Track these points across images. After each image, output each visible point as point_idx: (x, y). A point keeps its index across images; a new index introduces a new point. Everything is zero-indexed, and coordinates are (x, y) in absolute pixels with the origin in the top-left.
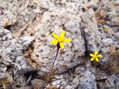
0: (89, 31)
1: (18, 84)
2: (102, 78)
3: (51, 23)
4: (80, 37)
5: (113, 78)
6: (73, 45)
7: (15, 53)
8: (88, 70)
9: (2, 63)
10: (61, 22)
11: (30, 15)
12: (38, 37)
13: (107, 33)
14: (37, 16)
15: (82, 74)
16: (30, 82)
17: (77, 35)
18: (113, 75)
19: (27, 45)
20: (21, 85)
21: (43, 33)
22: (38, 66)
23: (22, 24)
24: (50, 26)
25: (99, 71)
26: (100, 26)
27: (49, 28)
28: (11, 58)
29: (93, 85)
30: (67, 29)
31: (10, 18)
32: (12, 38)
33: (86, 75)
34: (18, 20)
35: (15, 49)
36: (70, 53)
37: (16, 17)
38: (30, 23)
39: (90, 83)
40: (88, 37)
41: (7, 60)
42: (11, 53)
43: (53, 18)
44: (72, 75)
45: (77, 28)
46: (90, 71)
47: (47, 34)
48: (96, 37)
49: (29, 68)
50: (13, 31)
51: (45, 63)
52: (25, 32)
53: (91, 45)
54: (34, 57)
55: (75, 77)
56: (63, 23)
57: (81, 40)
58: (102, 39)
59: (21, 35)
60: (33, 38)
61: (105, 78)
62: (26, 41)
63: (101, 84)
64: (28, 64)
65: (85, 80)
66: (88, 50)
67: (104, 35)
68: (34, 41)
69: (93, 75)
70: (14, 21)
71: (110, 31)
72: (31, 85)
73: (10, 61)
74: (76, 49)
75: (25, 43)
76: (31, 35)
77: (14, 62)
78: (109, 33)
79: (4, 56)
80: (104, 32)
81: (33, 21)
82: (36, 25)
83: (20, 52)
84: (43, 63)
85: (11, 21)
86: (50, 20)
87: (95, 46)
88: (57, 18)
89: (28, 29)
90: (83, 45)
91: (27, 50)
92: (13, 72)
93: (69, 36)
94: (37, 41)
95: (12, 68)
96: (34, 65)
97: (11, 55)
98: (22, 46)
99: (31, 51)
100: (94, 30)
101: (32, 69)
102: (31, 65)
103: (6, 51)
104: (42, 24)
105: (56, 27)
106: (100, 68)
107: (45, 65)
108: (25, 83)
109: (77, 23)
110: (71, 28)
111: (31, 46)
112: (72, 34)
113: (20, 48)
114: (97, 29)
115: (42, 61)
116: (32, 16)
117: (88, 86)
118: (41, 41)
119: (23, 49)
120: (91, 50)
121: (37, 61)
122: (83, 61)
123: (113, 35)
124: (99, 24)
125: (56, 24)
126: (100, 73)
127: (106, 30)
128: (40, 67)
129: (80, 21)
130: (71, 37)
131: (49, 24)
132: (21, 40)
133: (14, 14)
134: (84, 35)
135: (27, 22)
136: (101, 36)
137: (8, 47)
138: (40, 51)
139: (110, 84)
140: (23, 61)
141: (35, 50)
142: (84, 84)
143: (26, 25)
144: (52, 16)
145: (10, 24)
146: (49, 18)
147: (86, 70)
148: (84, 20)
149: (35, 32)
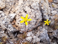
0: (44, 8)
1: (11, 37)
2: (51, 31)
3: (23, 5)
4: (39, 12)
6: (36, 16)
7: (7, 24)
8: (44, 28)
9: (2, 29)
10: (29, 4)
11: (12, 1)
12: (18, 14)
13: (54, 7)
14: (16, 1)
15: (41, 30)
16: (16, 36)
17: (38, 11)
18: (56, 30)
19: (13, 19)
20: (13, 38)
21: (20, 11)
22: (19, 29)
23: (8, 7)
24: (23, 7)
25: (49, 28)
26: (50, 4)
27: (23, 8)
28: (6, 26)
29: (47, 35)
30: (32, 8)
31: (2, 5)
32: (4, 15)
33: (43, 31)
34: (6, 5)
35: (7, 21)
36: (34, 20)
37: (4, 3)
38: (13, 6)
39: (45, 34)
40: (43, 12)
42: (5, 23)
43: (24, 2)
44: (36, 30)
45: (38, 7)
46: (45, 28)
47: (22, 11)
48: (48, 11)
49: (15, 30)
50: (5, 11)
51: (22, 27)
52: (11, 11)
53: (45, 16)
54: (16, 24)
55: (38, 32)
56: (30, 4)
57: (40, 13)
58: (51, 11)
59: (9, 13)
60: (15, 14)
61: (52, 31)
62: (11, 17)
63: (50, 34)
64: (14, 28)
65: (43, 33)
66: (44, 18)
67: (52, 9)
68: (16, 16)
69: (46, 30)
70: (4, 6)
72: (17, 37)
73: (5, 27)
74: (37, 18)
75: (11, 18)
76: (14, 12)
77: (7, 28)
78: (55, 7)
79: (2, 25)
80: (52, 7)
81: (14, 5)
82: (16, 7)
83: (9, 23)
84: (21, 27)
85: (2, 6)
86: (23, 4)
87: (47, 16)
88: (27, 2)
89: (12, 10)
90: (41, 16)
91: (13, 21)
93: (33, 12)
94: (17, 16)
95: (7, 31)
96: (17, 28)
97: (5, 24)
98: (10, 19)
99: (15, 21)
100: (46, 7)
101: (16, 30)
102: (16, 29)
103: (2, 23)
104: (19, 6)
105: (27, 7)
106: (50, 26)
107: (22, 28)
108: (14, 36)
109: (37, 4)
110: (34, 7)
111: (15, 19)
112: (35, 10)
113: (9, 21)
114: (49, 6)
115: (21, 26)
116: (13, 2)
117: (44, 36)
118: (20, 15)
119: (10, 21)
120: (45, 18)
121: (18, 26)
122: (41, 23)
123: (57, 8)
124: (50, 3)
125: (26, 5)
126: (50, 29)
127: (53, 6)
128: (20, 29)
129: (39, 2)
130: (35, 12)
131: (22, 5)
132: (9, 16)
133: (3, 2)
134: (41, 10)
135: (11, 6)
136: (50, 9)
137: (3, 20)
138: (19, 21)
139: (54, 34)
140: (11, 27)
141: (17, 21)
142: (42, 35)
143: (11, 7)
145: (2, 8)
146: (22, 2)
147: (43, 28)
148: (41, 2)
149: (16, 11)
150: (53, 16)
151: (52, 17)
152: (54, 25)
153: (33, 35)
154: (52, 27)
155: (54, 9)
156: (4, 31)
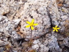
0: (52, 13)
1: (15, 46)
2: (61, 39)
3: (29, 9)
4: (47, 17)
5: (67, 39)
6: (43, 22)
7: (11, 30)
8: (53, 35)
9: (5, 36)
10: (36, 8)
11: (17, 6)
12: (23, 19)
13: (64, 12)
14: (21, 6)
15: (49, 38)
16: (21, 44)
17: (45, 16)
18: (67, 38)
19: (17, 25)
20: (16, 46)
21: (25, 16)
22: (24, 36)
23: (12, 12)
24: (29, 11)
25: (59, 35)
26: (60, 8)
27: (29, 13)
28: (9, 33)
29: (56, 44)
30: (39, 12)
32: (8, 21)
33: (52, 38)
34: (10, 10)
35: (11, 28)
36: (42, 27)
37: (8, 8)
38: (17, 11)
39: (54, 43)
40: (52, 17)
41: (7, 34)
42: (8, 30)
43: (30, 6)
44: (44, 38)
45: (45, 11)
46: (54, 36)
47: (28, 16)
48: (57, 16)
49: (19, 37)
50: (8, 17)
51: (28, 34)
52: (15, 16)
53: (54, 21)
54: (21, 31)
55: (46, 40)
56: (37, 9)
57: (48, 18)
58: (61, 16)
59: (13, 19)
61: (63, 39)
62: (16, 22)
63: (60, 43)
64: (19, 35)
65: (51, 41)
66: (53, 24)
67: (62, 13)
68: (21, 21)
69: (56, 38)
70: (8, 11)
71: (66, 10)
72: (22, 46)
73: (9, 34)
74: (45, 24)
75: (16, 24)
76: (19, 18)
77: (11, 35)
78: (65, 12)
79: (5, 32)
80: (62, 12)
81: (19, 9)
82: (21, 12)
83: (13, 29)
84: (27, 34)
85: (6, 11)
86: (29, 8)
87: (56, 21)
88: (33, 6)
89: (16, 15)
90: (49, 21)
91: (17, 27)
92: (11, 40)
93: (40, 17)
94: (22, 21)
95: (10, 38)
96: (22, 36)
97: (9, 31)
98: (14, 26)
99: (19, 27)
100: (55, 12)
101: (21, 38)
102: (21, 36)
103: (6, 29)
104: (25, 11)
105: (33, 11)
106: (60, 34)
107: (28, 35)
108: (18, 45)
109: (45, 8)
110: (42, 12)
111: (19, 25)
112: (42, 15)
113: (13, 27)
114: (58, 10)
115: (26, 33)
116: (18, 6)
117: (53, 44)
118: (25, 21)
119: (15, 27)
120: (54, 24)
121: (23, 33)
122: (50, 30)
123: (68, 13)
124: (59, 7)
125: (32, 10)
126: (60, 36)
127: (63, 10)
128: (25, 36)
129: (47, 7)
130: (42, 17)
131: (28, 10)
132: (13, 22)
133: (7, 6)
134: (49, 15)
135: (15, 11)
136: (60, 14)
137: (6, 27)
138: (24, 27)
139: (65, 43)
140: (16, 34)
141: (22, 27)
142: (51, 44)
143: (15, 12)
144: (29, 5)
145: (6, 13)
146: (28, 6)
147: (52, 35)
148: (49, 6)
149: (20, 16)
150: (63, 21)
151: (61, 23)
152: (65, 31)
153: (40, 43)
154: (63, 34)
155: (64, 14)
156: (7, 39)
